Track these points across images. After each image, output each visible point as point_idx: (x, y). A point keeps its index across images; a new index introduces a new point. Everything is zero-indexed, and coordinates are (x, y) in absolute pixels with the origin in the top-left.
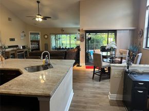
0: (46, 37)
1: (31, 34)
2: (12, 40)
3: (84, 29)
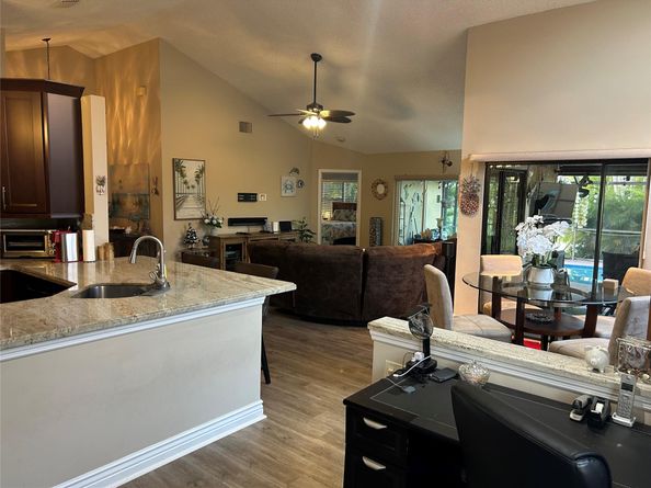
0: (381, 189)
1: (326, 177)
2: (247, 198)
3: (474, 157)
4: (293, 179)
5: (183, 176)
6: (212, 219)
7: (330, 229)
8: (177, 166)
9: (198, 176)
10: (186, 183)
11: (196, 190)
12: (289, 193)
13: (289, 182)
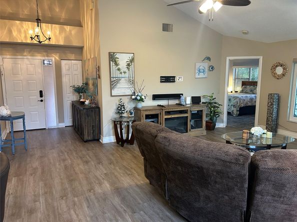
2: (168, 79)
4: (206, 65)
5: (117, 64)
6: (137, 96)
7: (238, 100)
8: (112, 58)
9: (128, 65)
10: (119, 69)
11: (127, 75)
12: (202, 75)
13: (201, 68)
